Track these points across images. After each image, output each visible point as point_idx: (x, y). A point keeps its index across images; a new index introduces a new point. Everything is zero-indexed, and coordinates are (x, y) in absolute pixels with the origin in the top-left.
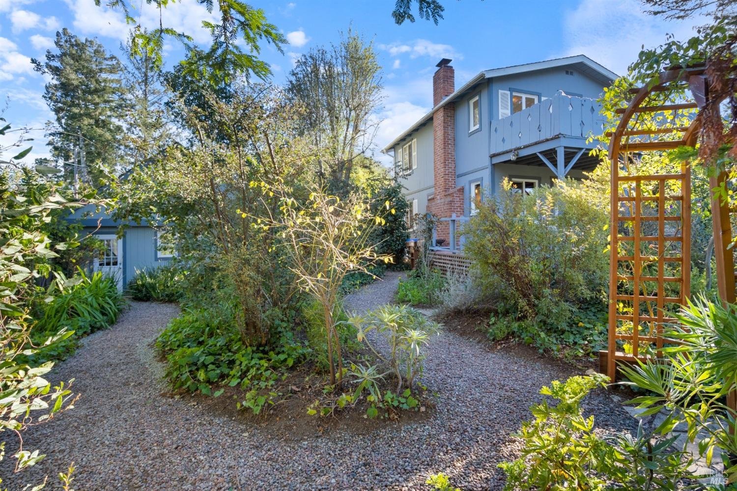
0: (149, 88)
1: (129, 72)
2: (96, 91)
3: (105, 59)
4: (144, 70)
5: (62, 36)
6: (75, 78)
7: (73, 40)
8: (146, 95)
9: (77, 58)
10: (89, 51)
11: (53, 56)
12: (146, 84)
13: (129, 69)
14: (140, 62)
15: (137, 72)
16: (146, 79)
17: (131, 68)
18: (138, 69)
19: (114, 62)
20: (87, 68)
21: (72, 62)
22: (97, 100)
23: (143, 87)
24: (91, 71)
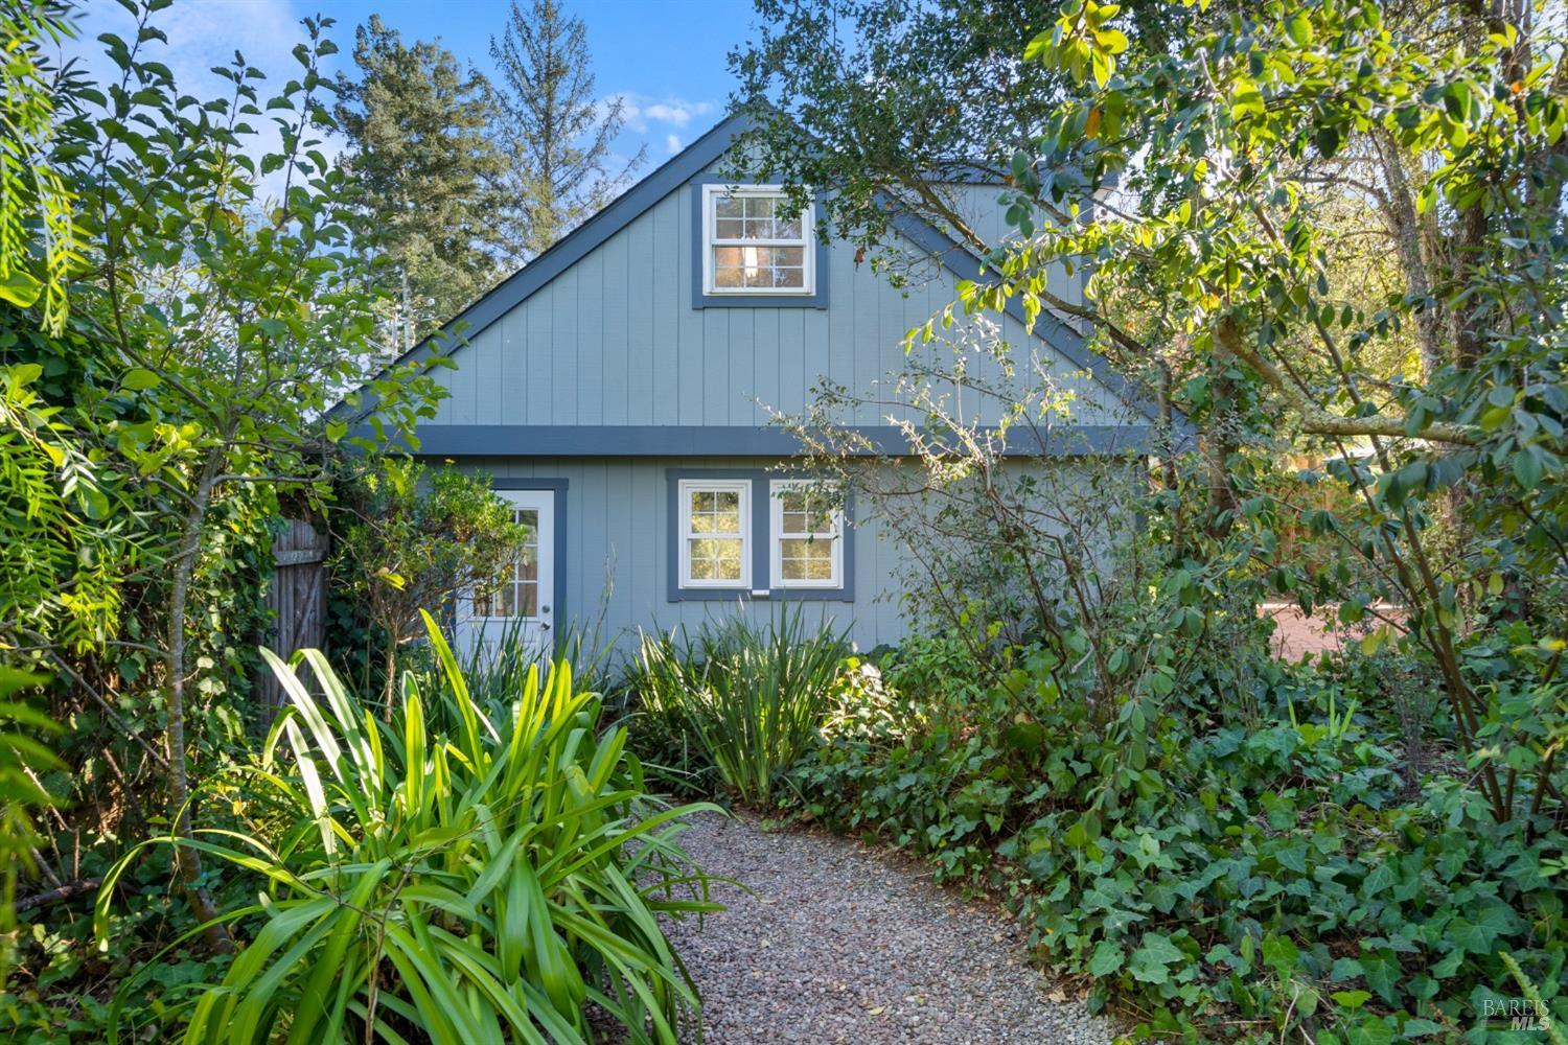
0: (553, 148)
1: (510, 111)
2: (440, 168)
3: (457, 90)
4: (542, 102)
5: (369, 36)
6: (394, 137)
7: (390, 43)
8: (547, 167)
9: (396, 87)
10: (424, 72)
11: (350, 87)
12: (547, 140)
13: (511, 104)
14: (534, 83)
15: (526, 110)
16: (549, 126)
17: (514, 100)
18: (531, 100)
19: (477, 93)
20: (420, 110)
21: (387, 95)
22: (442, 187)
23: (541, 149)
24: (427, 115)
